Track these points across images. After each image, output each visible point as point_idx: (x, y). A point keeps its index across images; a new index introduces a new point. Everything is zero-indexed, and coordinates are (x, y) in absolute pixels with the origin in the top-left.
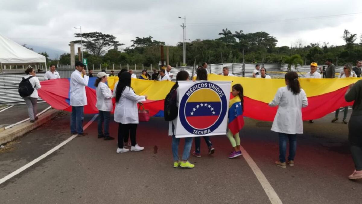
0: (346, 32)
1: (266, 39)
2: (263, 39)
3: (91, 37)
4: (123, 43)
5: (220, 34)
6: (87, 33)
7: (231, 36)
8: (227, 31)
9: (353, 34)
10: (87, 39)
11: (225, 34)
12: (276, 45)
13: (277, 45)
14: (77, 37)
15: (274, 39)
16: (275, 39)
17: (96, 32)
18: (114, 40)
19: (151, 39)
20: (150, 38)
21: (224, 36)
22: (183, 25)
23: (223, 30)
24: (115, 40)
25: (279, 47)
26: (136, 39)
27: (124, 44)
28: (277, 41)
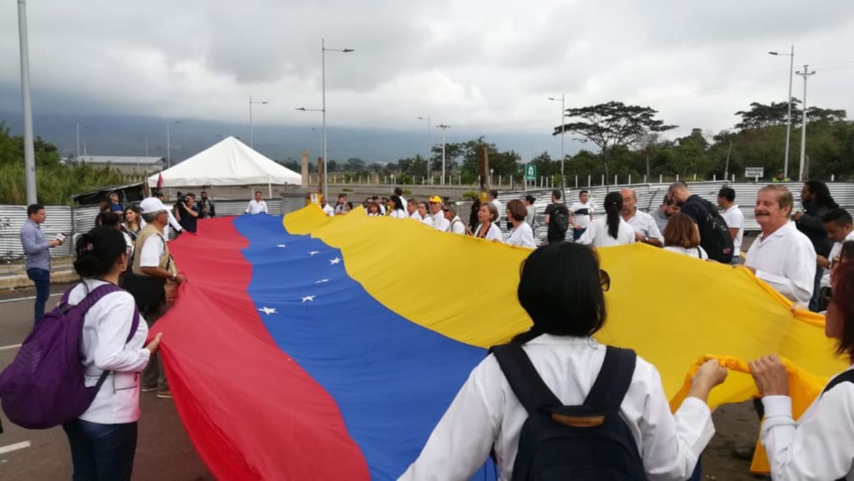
3: (603, 114)
4: (675, 124)
6: (592, 107)
10: (592, 117)
14: (570, 116)
17: (613, 102)
18: (651, 118)
19: (795, 105)
20: (794, 102)
22: (806, 70)
24: (654, 118)
26: (752, 107)
27: (677, 126)
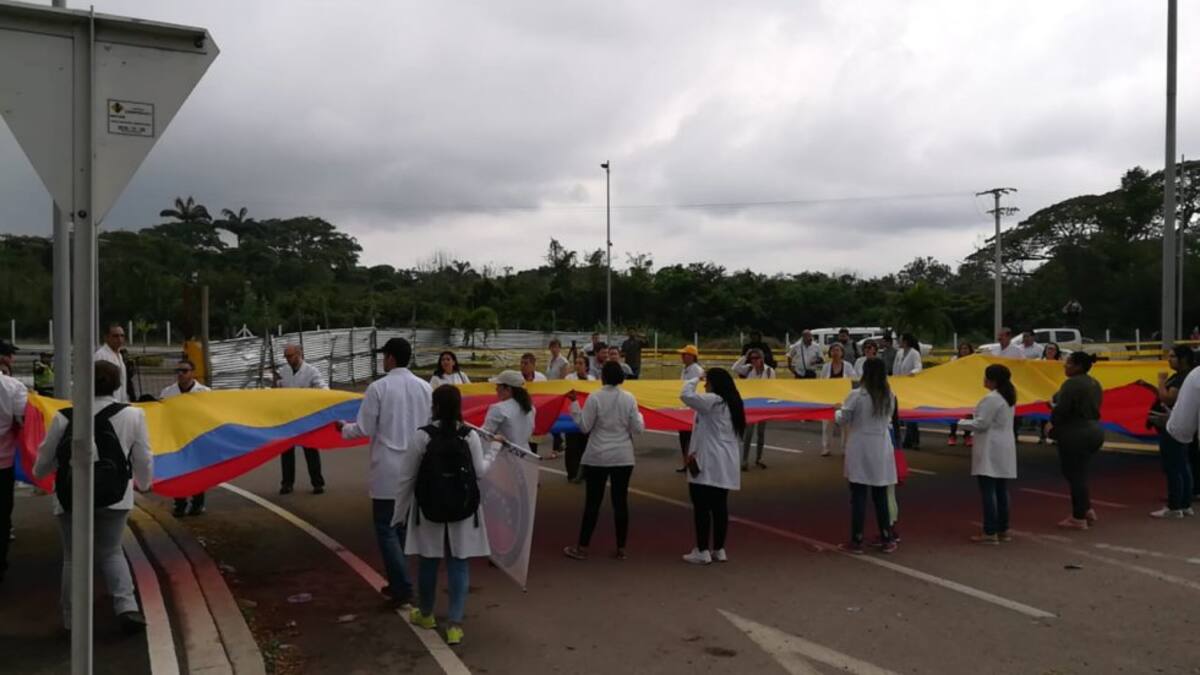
0: (555, 245)
1: (325, 242)
2: (316, 239)
5: (165, 213)
7: (208, 225)
8: (192, 207)
9: (569, 252)
11: (185, 215)
12: (356, 261)
13: (359, 259)
15: (349, 241)
16: (354, 241)
21: (180, 221)
23: (179, 202)
25: (364, 268)
28: (359, 248)
